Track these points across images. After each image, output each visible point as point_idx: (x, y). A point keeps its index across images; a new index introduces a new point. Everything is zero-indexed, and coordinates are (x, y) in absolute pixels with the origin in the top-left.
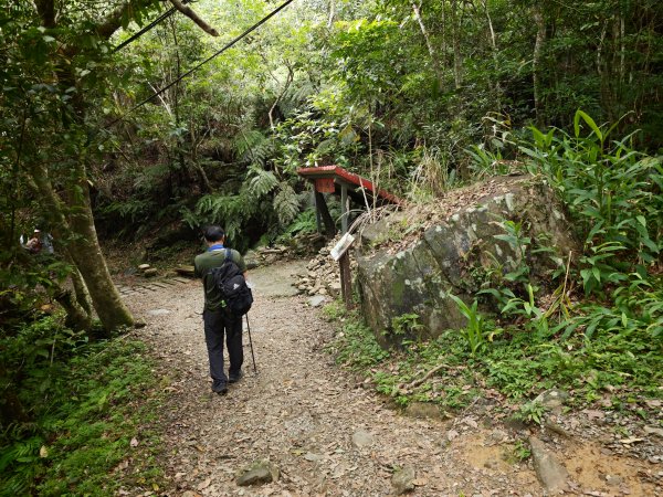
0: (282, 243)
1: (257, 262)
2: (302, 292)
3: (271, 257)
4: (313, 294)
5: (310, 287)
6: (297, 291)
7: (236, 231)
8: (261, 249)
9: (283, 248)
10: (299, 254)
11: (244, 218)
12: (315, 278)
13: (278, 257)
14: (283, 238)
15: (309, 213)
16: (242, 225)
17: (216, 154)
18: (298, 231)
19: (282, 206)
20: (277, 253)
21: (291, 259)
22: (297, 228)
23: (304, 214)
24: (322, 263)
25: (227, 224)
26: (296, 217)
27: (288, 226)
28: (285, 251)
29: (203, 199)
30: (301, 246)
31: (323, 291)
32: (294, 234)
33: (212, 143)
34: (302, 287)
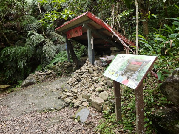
0: (49, 68)
1: (34, 80)
2: (68, 104)
3: (43, 77)
4: (78, 107)
5: (74, 101)
6: (64, 104)
7: (24, 64)
8: (37, 72)
9: (49, 71)
10: (59, 74)
11: (28, 57)
12: (76, 93)
13: (47, 76)
14: (49, 66)
15: (61, 54)
16: (27, 60)
17: (12, 28)
18: (57, 62)
19: (47, 50)
20: (47, 75)
21: (55, 77)
22: (56, 61)
23: (59, 54)
24: (79, 80)
25: (19, 61)
26: (55, 56)
27: (51, 60)
28: (51, 73)
29: (5, 49)
30: (59, 69)
31: (85, 104)
32: (55, 64)
33: (10, 23)
34: (68, 100)
